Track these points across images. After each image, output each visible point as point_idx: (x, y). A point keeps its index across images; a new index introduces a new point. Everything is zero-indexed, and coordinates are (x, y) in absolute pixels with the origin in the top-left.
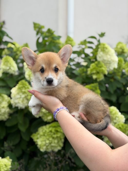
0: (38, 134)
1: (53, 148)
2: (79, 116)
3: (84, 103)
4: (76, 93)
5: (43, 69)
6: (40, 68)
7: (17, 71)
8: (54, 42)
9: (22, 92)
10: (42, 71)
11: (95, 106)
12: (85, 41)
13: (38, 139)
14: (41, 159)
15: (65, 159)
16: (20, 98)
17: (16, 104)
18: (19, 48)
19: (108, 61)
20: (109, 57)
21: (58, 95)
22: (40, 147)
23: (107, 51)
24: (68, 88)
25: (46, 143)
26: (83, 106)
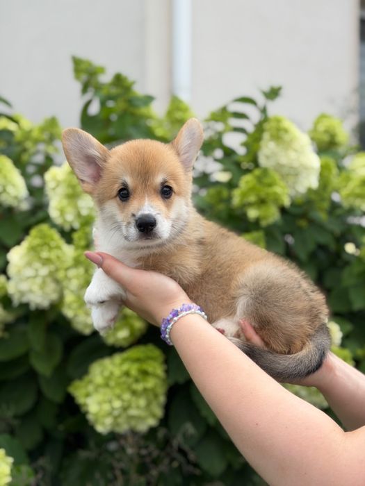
0: (90, 382)
1: (133, 423)
2: (238, 331)
3: (250, 291)
4: (225, 262)
5: (128, 191)
6: (117, 187)
7: (26, 199)
8: (133, 115)
9: (40, 258)
10: (124, 194)
11: (284, 301)
12: (224, 110)
13: (88, 395)
14: (100, 455)
15: (168, 455)
16: (35, 277)
17: (22, 294)
18: (30, 132)
19: (292, 168)
20: (292, 155)
21: (176, 268)
22: (96, 421)
23: (286, 137)
24: (202, 247)
25: (113, 409)
26: (248, 302)
